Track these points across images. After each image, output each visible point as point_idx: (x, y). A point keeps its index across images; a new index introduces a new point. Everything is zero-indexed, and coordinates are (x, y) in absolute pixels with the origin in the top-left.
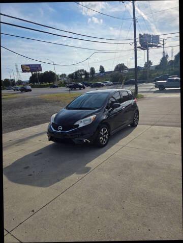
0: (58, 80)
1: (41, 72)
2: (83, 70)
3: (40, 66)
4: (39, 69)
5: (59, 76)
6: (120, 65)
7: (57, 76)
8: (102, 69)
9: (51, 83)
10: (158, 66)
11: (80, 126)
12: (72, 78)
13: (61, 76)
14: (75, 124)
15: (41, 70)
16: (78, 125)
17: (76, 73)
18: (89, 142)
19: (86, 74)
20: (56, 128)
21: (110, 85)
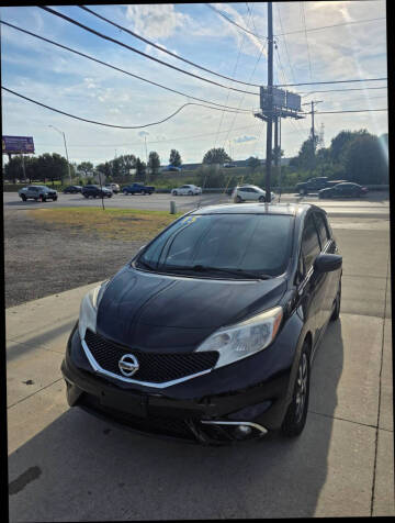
0: (74, 176)
1: (31, 155)
2: (131, 157)
3: (29, 140)
4: (28, 146)
5: (76, 168)
6: (214, 150)
7: (71, 166)
8: (175, 157)
9: (56, 183)
10: (295, 158)
11: (220, 363)
12: (107, 174)
13: (79, 167)
14: (199, 349)
15: (32, 151)
16: (215, 355)
17: (116, 162)
18: (264, 430)
19: (139, 165)
20: (109, 360)
21: (197, 194)
